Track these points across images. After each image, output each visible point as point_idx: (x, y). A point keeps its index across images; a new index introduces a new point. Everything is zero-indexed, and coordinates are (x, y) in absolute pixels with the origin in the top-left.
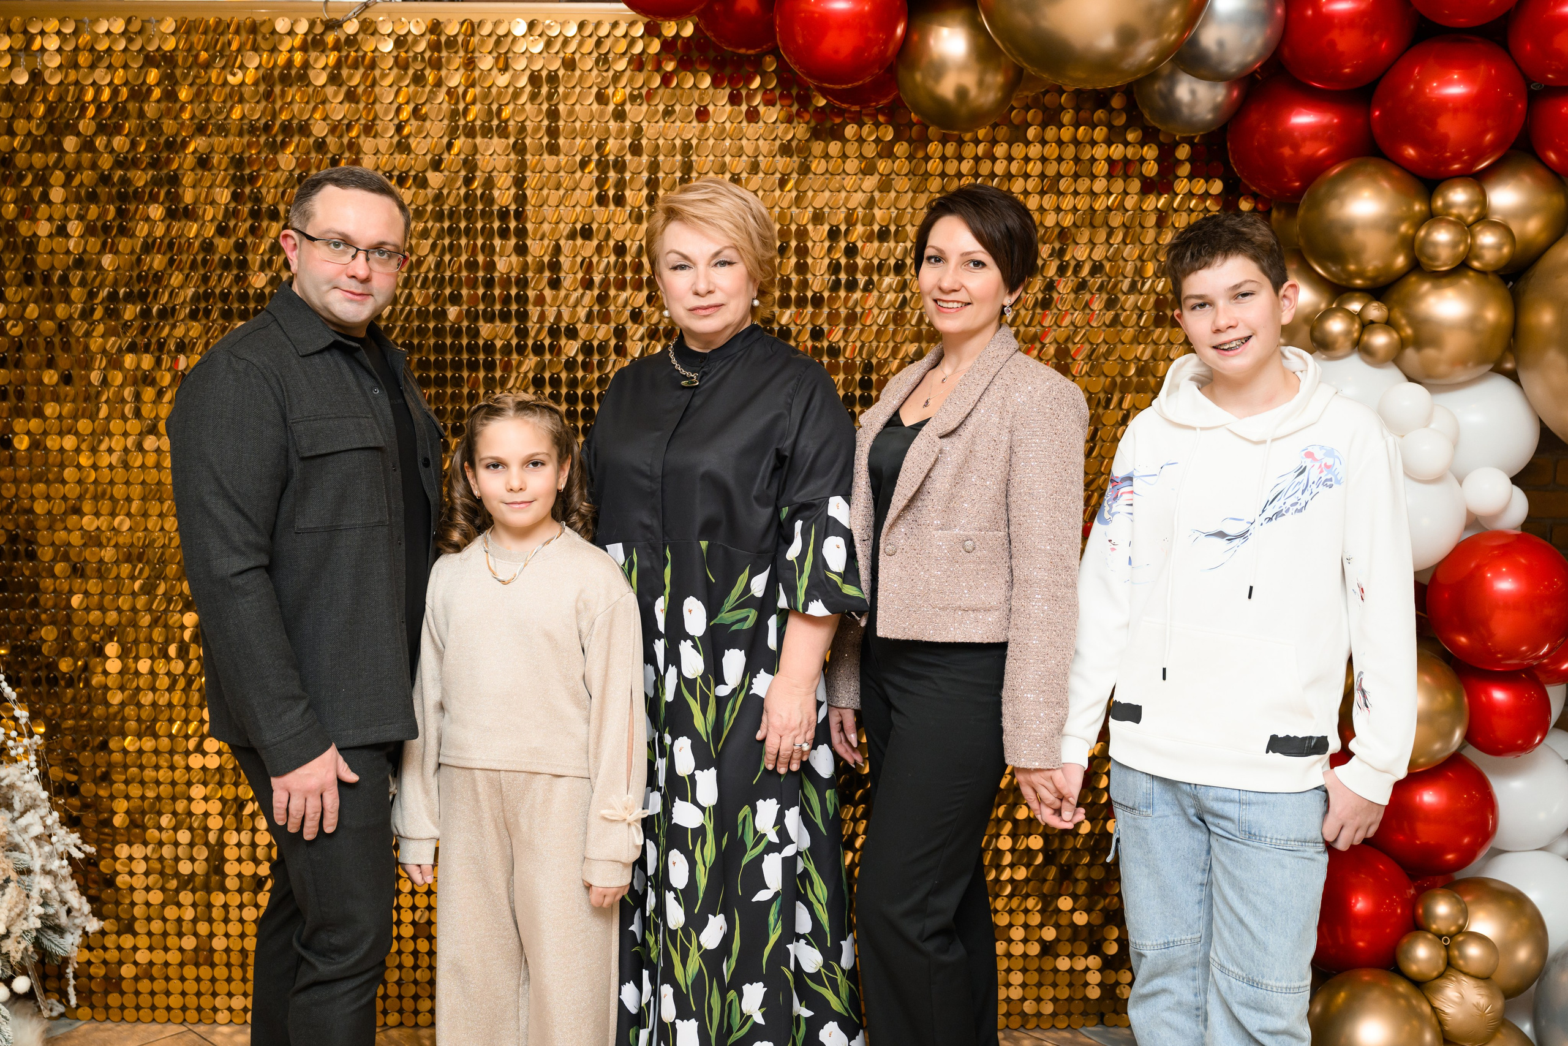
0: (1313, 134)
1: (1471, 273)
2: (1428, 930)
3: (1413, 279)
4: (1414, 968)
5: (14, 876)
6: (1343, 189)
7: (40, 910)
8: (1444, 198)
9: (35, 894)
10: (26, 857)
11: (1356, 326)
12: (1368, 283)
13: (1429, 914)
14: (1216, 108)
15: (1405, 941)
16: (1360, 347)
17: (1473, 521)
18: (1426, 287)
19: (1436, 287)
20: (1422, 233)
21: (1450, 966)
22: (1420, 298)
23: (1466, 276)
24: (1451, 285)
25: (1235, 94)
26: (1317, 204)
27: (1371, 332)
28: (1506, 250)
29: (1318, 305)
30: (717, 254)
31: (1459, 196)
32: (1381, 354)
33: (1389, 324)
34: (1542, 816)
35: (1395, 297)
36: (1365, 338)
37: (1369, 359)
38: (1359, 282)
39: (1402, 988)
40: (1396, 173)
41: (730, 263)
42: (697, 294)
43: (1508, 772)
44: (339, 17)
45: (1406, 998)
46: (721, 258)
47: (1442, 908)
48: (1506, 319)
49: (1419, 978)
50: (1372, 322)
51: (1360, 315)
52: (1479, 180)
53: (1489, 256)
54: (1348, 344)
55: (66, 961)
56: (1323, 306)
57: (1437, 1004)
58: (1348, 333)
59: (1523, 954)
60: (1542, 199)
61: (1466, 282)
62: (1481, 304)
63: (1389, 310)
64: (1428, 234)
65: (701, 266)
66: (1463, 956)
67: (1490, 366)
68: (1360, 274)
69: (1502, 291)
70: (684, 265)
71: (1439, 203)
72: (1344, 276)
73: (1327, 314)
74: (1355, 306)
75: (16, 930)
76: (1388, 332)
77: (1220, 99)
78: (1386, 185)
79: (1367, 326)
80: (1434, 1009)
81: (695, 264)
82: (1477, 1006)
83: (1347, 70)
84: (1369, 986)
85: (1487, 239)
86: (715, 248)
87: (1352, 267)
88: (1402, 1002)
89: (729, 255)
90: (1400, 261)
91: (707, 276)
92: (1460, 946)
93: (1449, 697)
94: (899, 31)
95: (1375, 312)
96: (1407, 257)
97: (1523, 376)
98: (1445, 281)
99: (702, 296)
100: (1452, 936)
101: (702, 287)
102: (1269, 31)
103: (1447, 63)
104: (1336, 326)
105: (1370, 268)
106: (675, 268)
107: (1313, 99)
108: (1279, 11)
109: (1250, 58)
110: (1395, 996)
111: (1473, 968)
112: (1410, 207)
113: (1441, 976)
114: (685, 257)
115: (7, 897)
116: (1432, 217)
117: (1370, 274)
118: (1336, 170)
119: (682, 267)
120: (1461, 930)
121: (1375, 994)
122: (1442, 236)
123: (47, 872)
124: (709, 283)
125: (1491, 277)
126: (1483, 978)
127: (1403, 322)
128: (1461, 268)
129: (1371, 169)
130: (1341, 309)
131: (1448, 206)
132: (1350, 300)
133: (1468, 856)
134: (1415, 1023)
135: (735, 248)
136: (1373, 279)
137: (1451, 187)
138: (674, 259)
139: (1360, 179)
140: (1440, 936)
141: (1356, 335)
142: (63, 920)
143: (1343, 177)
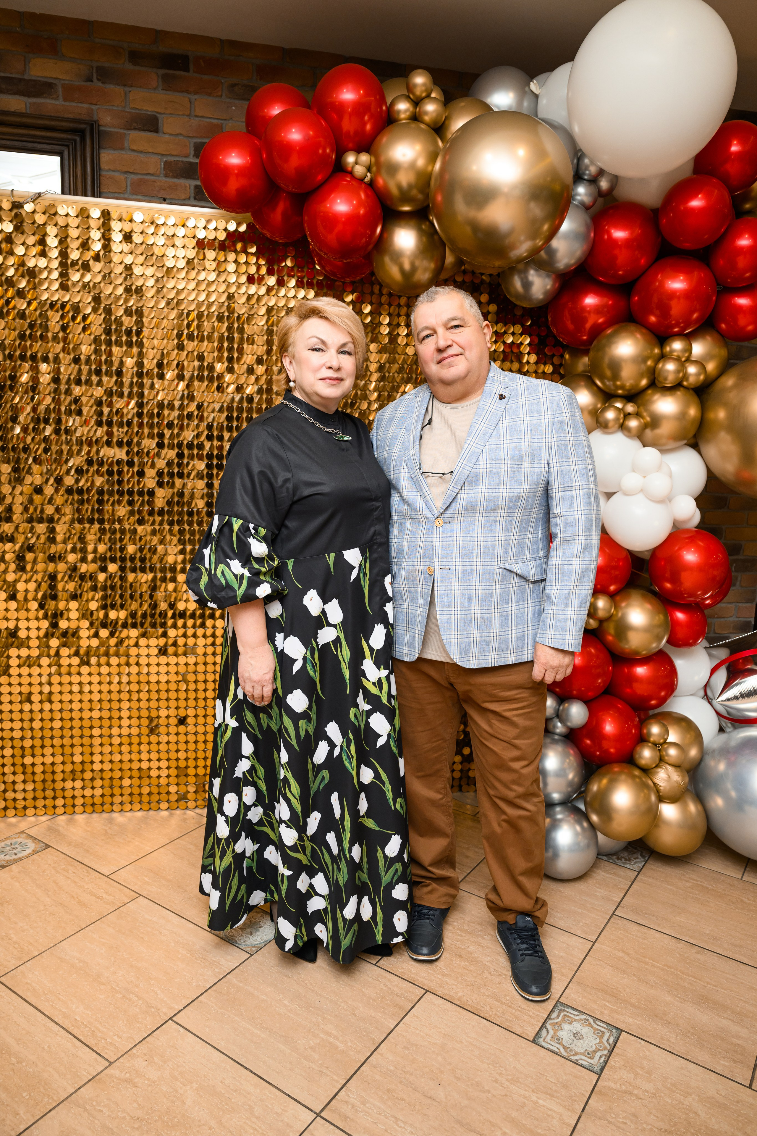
0: (597, 310)
1: (682, 389)
2: (649, 741)
3: (650, 391)
4: (643, 762)
6: (616, 339)
8: (670, 347)
11: (622, 416)
12: (626, 392)
13: (649, 734)
14: (546, 293)
15: (638, 749)
16: (622, 427)
18: (656, 397)
19: (663, 395)
20: (660, 365)
21: (661, 760)
22: (653, 402)
23: (679, 390)
24: (672, 395)
25: (558, 284)
26: (602, 349)
27: (629, 419)
28: (702, 377)
29: (598, 404)
31: (677, 345)
32: (633, 432)
33: (638, 415)
34: (696, 678)
35: (640, 402)
36: (627, 423)
37: (627, 434)
38: (620, 392)
39: (637, 772)
40: (644, 331)
41: (349, 354)
42: (330, 368)
43: (681, 656)
45: (640, 778)
46: (346, 348)
47: (655, 730)
48: (699, 415)
49: (646, 767)
50: (629, 414)
51: (622, 409)
52: (689, 338)
53: (692, 379)
54: (617, 426)
56: (600, 405)
57: (656, 781)
58: (617, 419)
59: (693, 752)
60: (716, 351)
61: (679, 393)
62: (687, 406)
63: (638, 407)
64: (663, 365)
65: (333, 351)
66: (667, 755)
67: (685, 442)
68: (622, 387)
69: (696, 399)
70: (321, 347)
71: (668, 349)
72: (613, 388)
73: (604, 410)
74: (620, 405)
76: (637, 418)
77: (549, 287)
79: (627, 416)
80: (654, 784)
81: (328, 348)
82: (677, 782)
83: (620, 272)
84: (620, 773)
85: (692, 370)
86: (341, 340)
87: (618, 383)
88: (638, 780)
89: (350, 347)
90: (644, 382)
92: (666, 750)
93: (661, 616)
94: (379, 230)
95: (630, 408)
96: (648, 378)
97: (704, 448)
98: (668, 393)
99: (335, 371)
100: (661, 744)
101: (335, 365)
103: (676, 271)
104: (610, 415)
105: (628, 384)
106: (313, 350)
107: (598, 288)
108: (592, 235)
110: (633, 777)
111: (672, 761)
112: (652, 350)
113: (657, 766)
116: (663, 357)
117: (627, 388)
118: (610, 330)
119: (318, 350)
120: (665, 742)
121: (623, 777)
122: (670, 367)
125: (691, 392)
126: (677, 766)
127: (645, 414)
128: (677, 386)
129: (631, 328)
130: (611, 406)
131: (672, 351)
132: (617, 401)
133: (663, 701)
134: (646, 791)
135: (354, 343)
136: (629, 390)
137: (673, 341)
138: (313, 342)
139: (624, 334)
140: (656, 745)
141: (621, 421)
143: (615, 333)
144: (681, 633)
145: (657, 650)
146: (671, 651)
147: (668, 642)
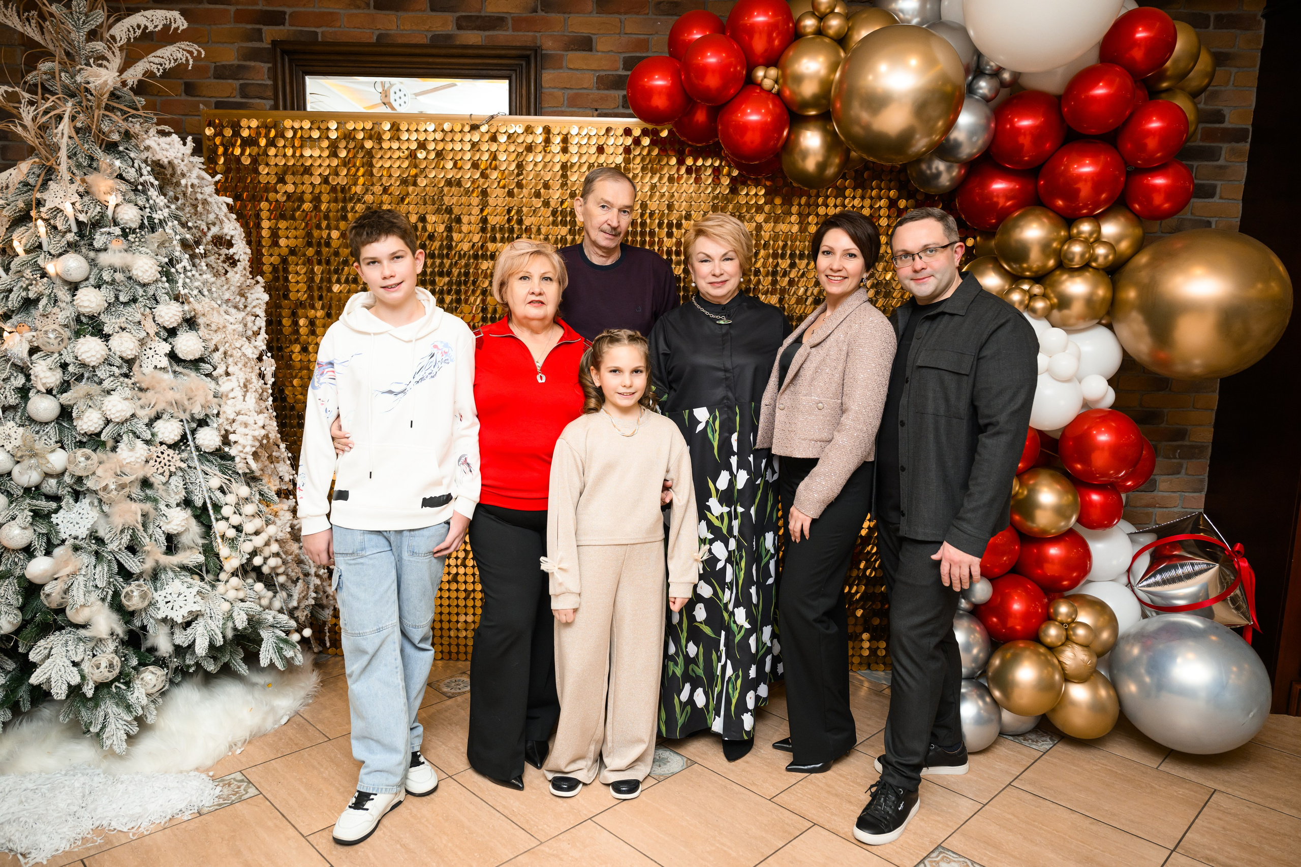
0: (1004, 194)
1: (1091, 270)
2: (1056, 620)
3: (1058, 272)
4: (1048, 640)
5: (301, 576)
6: (1022, 223)
7: (314, 595)
8: (1078, 228)
9: (312, 587)
10: (307, 567)
11: (1027, 298)
12: (1033, 274)
13: (1057, 613)
14: (953, 180)
15: (1043, 626)
16: (1028, 309)
17: (1086, 404)
18: (1065, 277)
19: (1071, 277)
20: (1066, 247)
21: (1068, 640)
22: (1062, 283)
23: (1088, 271)
24: (1079, 276)
25: (963, 172)
26: (1008, 231)
27: (1035, 300)
28: (1111, 257)
29: (1004, 286)
30: (725, 254)
31: (1086, 227)
32: (1039, 312)
33: (1044, 296)
34: (1115, 562)
35: (1047, 282)
36: (1032, 304)
37: (1033, 315)
38: (1028, 273)
39: (1042, 650)
40: (1051, 214)
41: (731, 259)
42: (714, 275)
43: (1098, 538)
44: (478, 123)
45: (1044, 655)
46: (727, 257)
47: (1063, 609)
48: (1109, 295)
49: (1051, 645)
50: (1035, 295)
51: (1028, 291)
52: (1097, 219)
53: (1101, 260)
55: (325, 623)
56: (1007, 287)
57: (1061, 659)
58: (1022, 301)
59: (1105, 635)
60: (1130, 231)
61: (1087, 274)
62: (1096, 286)
63: (1045, 289)
64: (1069, 247)
65: (717, 261)
66: (1075, 634)
67: (1097, 321)
68: (1029, 269)
69: (1107, 279)
70: (707, 259)
71: (1075, 231)
72: (1019, 270)
73: (1010, 291)
74: (1026, 287)
75: (302, 605)
76: (1044, 301)
77: (955, 175)
78: (1045, 220)
79: (1033, 297)
80: (1059, 661)
81: (713, 260)
82: (1083, 661)
83: (1026, 158)
84: (1024, 649)
85: (1101, 251)
86: (723, 251)
87: (1025, 265)
88: (1043, 658)
89: (731, 254)
90: (1051, 263)
91: (720, 266)
92: (1073, 629)
93: (1070, 497)
94: (785, 133)
95: (1037, 289)
96: (1055, 260)
97: (1116, 327)
98: (1076, 273)
99: (717, 277)
100: (1069, 624)
101: (717, 272)
102: (986, 136)
103: (1083, 154)
104: (1015, 297)
105: (1035, 266)
106: (702, 261)
107: (1005, 174)
108: (993, 125)
109: (975, 151)
110: (1039, 654)
111: (1080, 640)
112: (1058, 233)
113: (1063, 644)
114: (708, 256)
115: (298, 587)
116: (1070, 239)
117: (1034, 270)
118: (1016, 214)
119: (706, 261)
120: (1073, 621)
121: (1027, 653)
122: (1077, 249)
123: (317, 575)
124: (721, 269)
125: (1101, 272)
126: (1086, 646)
127: (1052, 295)
128: (1086, 266)
129: (1038, 212)
130: (1017, 288)
131: (1079, 233)
132: (1023, 283)
133: (1075, 583)
134: (1050, 669)
135: (735, 251)
136: (1036, 272)
137: (1082, 222)
138: (702, 256)
139: (1031, 218)
140: (1062, 624)
141: (1026, 302)
142: (325, 602)
143: (1021, 217)
144: (1095, 514)
145: (1067, 528)
146: (1082, 531)
147: (1079, 521)
